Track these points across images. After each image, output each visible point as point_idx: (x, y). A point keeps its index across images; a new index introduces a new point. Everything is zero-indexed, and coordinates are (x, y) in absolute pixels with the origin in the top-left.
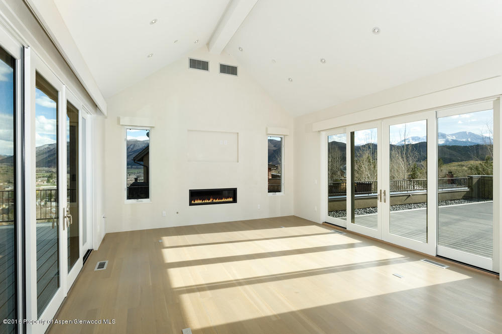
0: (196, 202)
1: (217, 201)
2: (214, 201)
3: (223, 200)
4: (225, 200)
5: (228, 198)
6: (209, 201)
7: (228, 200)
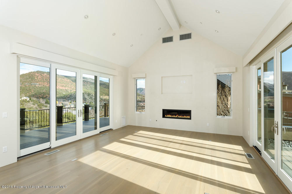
0: (168, 116)
1: (181, 117)
2: (179, 117)
3: (184, 117)
4: (186, 117)
5: (187, 116)
6: (176, 117)
7: (187, 117)
